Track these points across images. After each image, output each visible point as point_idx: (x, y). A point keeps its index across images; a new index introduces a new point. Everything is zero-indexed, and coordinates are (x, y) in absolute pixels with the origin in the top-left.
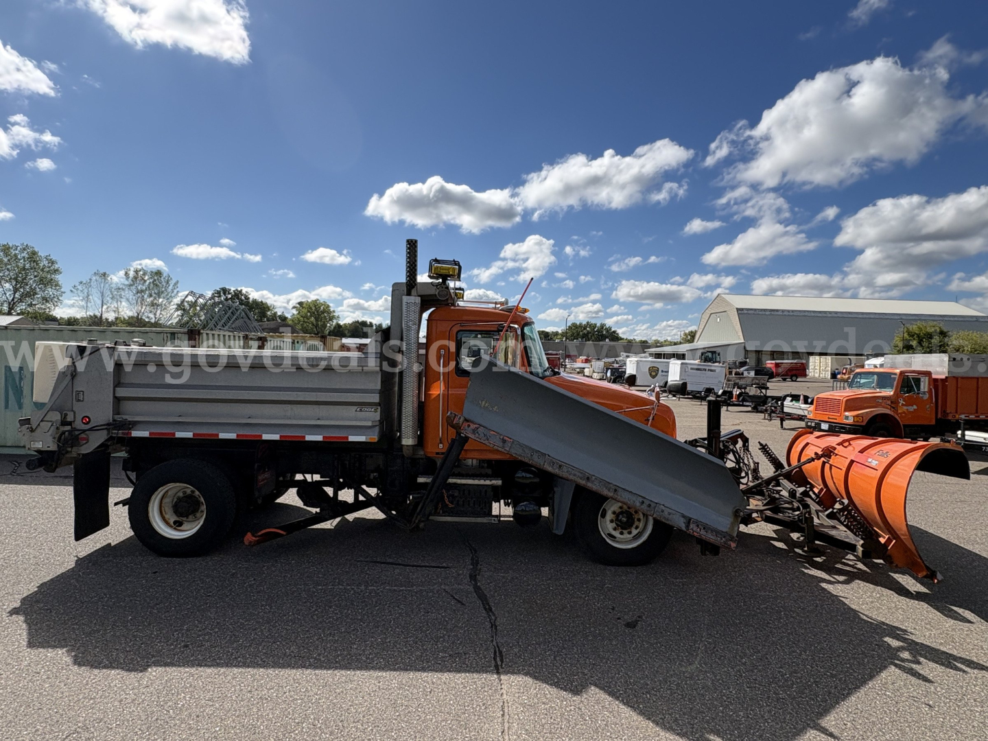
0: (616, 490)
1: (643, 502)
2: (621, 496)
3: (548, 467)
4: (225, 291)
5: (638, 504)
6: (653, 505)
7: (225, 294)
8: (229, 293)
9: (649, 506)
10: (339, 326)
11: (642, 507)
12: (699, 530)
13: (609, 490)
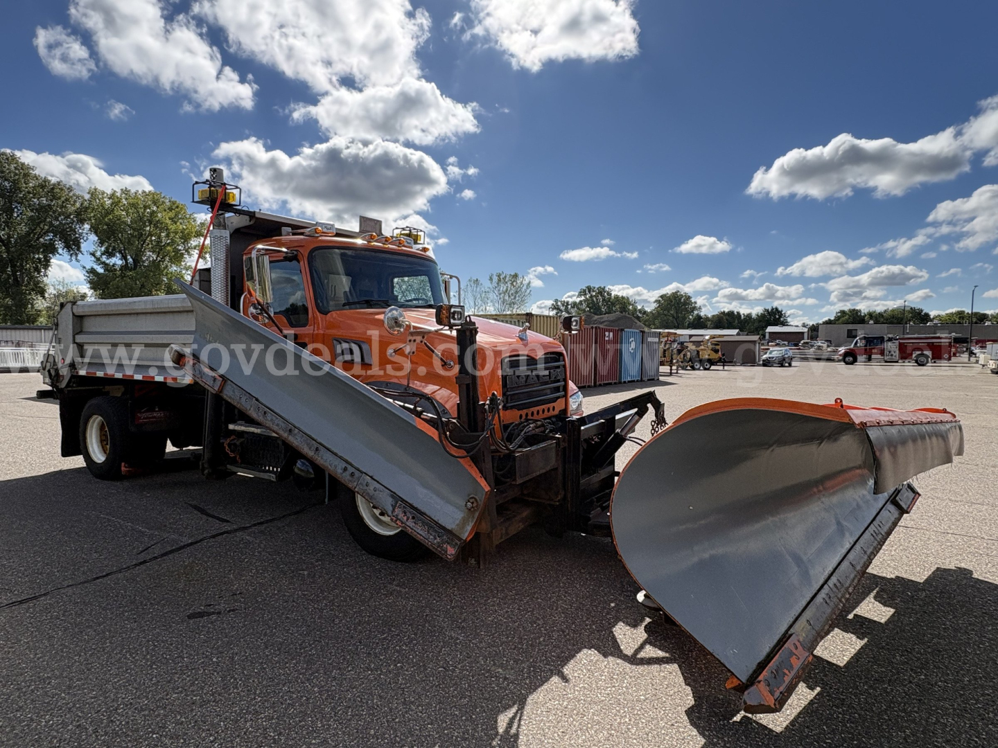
0: (317, 449)
1: (345, 469)
2: (322, 458)
3: (253, 414)
4: (589, 289)
5: (339, 471)
6: (357, 474)
7: (589, 292)
8: (593, 291)
9: (352, 475)
10: (699, 317)
11: (344, 474)
12: (405, 518)
13: (310, 448)
